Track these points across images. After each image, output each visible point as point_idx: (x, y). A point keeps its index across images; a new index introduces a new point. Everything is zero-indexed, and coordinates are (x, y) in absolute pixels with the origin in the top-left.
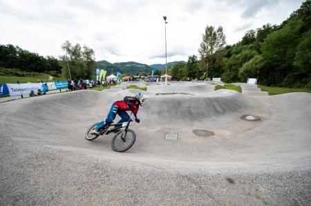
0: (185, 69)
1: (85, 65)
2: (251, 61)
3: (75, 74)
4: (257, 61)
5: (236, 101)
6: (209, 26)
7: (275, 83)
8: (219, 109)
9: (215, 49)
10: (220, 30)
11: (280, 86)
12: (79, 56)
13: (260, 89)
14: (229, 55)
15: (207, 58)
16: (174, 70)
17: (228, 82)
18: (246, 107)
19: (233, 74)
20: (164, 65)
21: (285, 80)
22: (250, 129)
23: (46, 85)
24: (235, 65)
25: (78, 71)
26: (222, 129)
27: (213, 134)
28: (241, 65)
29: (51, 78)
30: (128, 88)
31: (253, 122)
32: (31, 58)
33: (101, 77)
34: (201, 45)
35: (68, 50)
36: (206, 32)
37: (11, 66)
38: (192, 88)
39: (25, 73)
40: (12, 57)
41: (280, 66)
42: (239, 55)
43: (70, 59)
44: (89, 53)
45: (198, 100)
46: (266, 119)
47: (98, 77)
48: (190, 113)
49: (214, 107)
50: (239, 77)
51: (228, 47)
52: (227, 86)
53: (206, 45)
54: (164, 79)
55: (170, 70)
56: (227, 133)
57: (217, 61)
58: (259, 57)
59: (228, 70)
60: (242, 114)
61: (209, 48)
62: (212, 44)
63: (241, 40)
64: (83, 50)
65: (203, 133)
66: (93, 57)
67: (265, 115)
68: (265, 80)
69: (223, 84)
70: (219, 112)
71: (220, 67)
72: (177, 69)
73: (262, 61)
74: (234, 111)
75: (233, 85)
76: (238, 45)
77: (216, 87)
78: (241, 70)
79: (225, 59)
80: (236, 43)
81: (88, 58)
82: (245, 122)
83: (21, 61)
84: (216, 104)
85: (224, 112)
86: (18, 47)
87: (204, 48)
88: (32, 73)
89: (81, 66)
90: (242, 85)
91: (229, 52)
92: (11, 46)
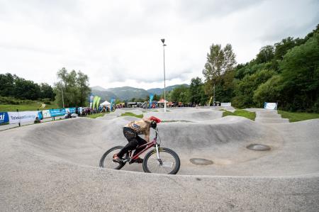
0: (187, 94)
1: (78, 91)
2: (268, 82)
3: (68, 101)
4: (276, 82)
5: (243, 128)
6: (215, 44)
7: (303, 108)
8: (221, 137)
9: (223, 70)
10: (229, 48)
11: (309, 112)
12: (73, 82)
13: (280, 115)
14: (241, 76)
15: (214, 80)
16: (174, 94)
17: (240, 107)
18: (255, 136)
19: (246, 98)
20: (163, 89)
21: (315, 104)
22: (255, 159)
23: (41, 112)
24: (248, 87)
25: (71, 98)
26: (222, 158)
27: (212, 163)
28: (256, 87)
29: (44, 105)
30: (122, 115)
31: (260, 152)
32: (26, 86)
33: (94, 103)
34: (206, 66)
35: (64, 77)
36: (212, 52)
37: (7, 94)
38: (194, 115)
39: (19, 102)
40: (9, 86)
41: (306, 88)
42: (253, 75)
43: (64, 86)
44: (84, 79)
45: (198, 127)
46: (277, 149)
47: (91, 104)
48: (188, 141)
49: (216, 135)
50: (254, 101)
51: (240, 67)
52: (239, 112)
53: (212, 66)
54: (163, 105)
55: (170, 95)
56: (228, 162)
57: (226, 83)
58: (278, 78)
59: (240, 93)
60: (249, 144)
61: (216, 68)
62: (219, 65)
63: (255, 58)
64: (78, 76)
65: (202, 162)
66: (87, 83)
67: (276, 145)
68: (288, 105)
69: (233, 110)
70: (221, 141)
71: (230, 90)
72: (179, 94)
73: (282, 82)
74: (239, 140)
75: (247, 111)
76: (252, 63)
77: (224, 113)
78: (257, 93)
79: (235, 81)
80: (249, 61)
81: (82, 84)
82: (251, 151)
83: (17, 89)
84: (217, 131)
85: (228, 141)
86: (15, 76)
87: (210, 69)
88: (26, 101)
89: (75, 92)
90: (258, 111)
91: (241, 71)
92: (9, 75)
